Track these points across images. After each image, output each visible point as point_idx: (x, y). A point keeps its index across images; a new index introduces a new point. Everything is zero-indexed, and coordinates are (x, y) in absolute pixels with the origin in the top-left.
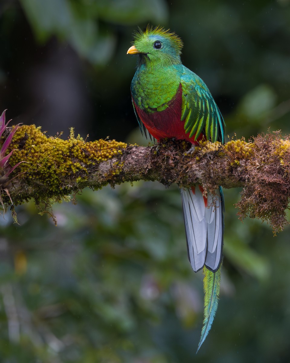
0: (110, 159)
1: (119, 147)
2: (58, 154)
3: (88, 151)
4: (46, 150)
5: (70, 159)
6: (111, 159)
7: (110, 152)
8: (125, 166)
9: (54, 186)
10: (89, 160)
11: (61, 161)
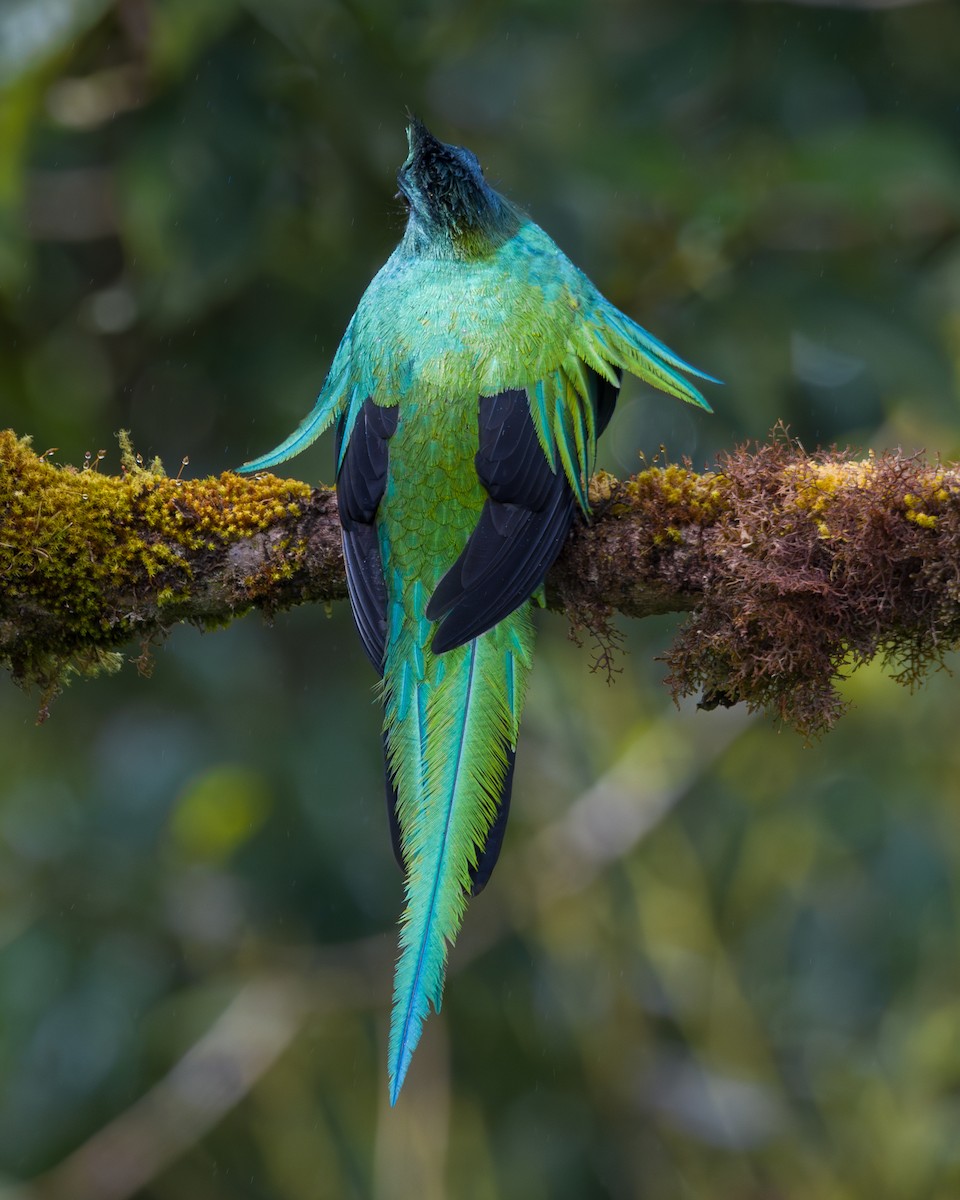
0: (262, 531)
1: (288, 495)
2: (97, 519)
3: (192, 510)
4: (60, 507)
5: (135, 532)
6: (264, 531)
7: (263, 512)
8: (311, 553)
9: (84, 619)
10: (196, 535)
11: (107, 539)
